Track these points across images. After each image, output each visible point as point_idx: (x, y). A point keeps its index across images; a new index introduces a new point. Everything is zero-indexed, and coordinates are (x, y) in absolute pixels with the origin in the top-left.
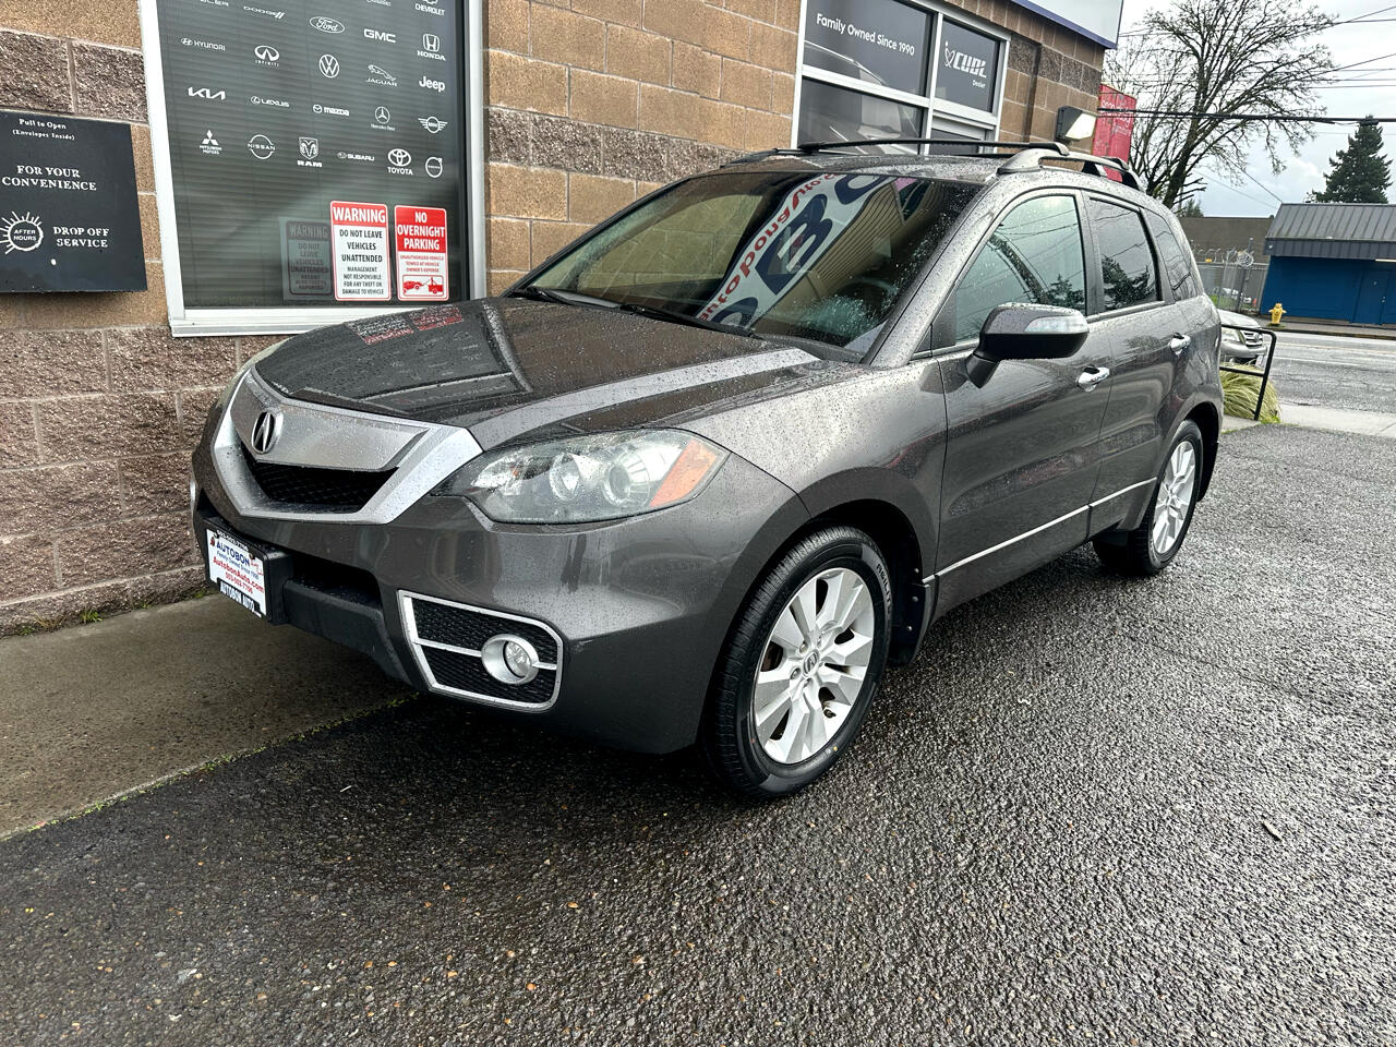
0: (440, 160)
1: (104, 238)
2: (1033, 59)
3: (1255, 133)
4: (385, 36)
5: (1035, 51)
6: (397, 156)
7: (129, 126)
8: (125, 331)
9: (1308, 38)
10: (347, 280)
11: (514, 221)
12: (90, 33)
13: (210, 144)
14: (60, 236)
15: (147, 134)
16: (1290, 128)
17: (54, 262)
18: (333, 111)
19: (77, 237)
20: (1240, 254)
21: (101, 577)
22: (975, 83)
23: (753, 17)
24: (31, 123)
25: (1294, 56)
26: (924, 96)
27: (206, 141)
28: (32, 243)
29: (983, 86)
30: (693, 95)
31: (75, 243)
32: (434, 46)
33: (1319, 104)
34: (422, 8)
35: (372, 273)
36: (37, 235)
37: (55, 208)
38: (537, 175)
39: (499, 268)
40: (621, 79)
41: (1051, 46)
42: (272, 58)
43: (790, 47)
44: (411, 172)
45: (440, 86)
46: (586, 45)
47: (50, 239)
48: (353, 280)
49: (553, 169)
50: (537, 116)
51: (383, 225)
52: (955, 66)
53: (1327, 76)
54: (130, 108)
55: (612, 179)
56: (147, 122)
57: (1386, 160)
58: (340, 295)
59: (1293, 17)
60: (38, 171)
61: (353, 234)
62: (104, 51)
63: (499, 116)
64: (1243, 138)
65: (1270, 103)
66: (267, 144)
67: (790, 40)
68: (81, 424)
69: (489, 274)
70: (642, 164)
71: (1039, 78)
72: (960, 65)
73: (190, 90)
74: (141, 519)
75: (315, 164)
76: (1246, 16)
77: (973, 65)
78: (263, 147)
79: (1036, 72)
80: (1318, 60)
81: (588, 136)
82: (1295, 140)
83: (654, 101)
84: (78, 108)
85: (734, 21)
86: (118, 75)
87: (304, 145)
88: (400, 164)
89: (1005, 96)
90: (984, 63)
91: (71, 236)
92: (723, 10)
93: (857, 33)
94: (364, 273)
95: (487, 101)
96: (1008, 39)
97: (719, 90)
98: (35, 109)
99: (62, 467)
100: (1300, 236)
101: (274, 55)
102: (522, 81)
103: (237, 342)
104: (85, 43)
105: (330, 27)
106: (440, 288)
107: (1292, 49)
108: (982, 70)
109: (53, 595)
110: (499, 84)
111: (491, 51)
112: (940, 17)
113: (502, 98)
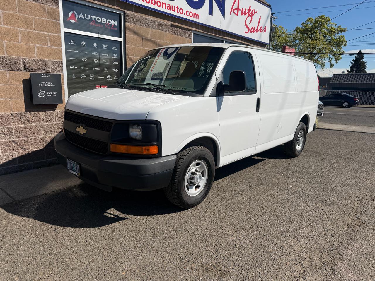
0: (117, 77)
1: (56, 94)
4: (106, 54)
6: (109, 77)
7: (60, 74)
8: (58, 111)
12: (54, 58)
13: (74, 76)
14: (48, 94)
15: (63, 75)
17: (47, 99)
18: (96, 69)
20: (323, 87)
24: (44, 75)
27: (73, 76)
28: (43, 96)
31: (51, 95)
32: (116, 56)
34: (113, 49)
36: (44, 94)
37: (47, 89)
44: (111, 80)
45: (117, 63)
47: (47, 95)
54: (60, 71)
56: (63, 73)
57: (365, 62)
62: (56, 61)
66: (84, 76)
68: (50, 128)
75: (93, 79)
84: (52, 72)
86: (58, 65)
87: (91, 75)
91: (50, 94)
95: (126, 66)
98: (44, 72)
99: (46, 136)
101: (86, 59)
104: (53, 60)
105: (96, 54)
109: (44, 160)
110: (128, 62)
111: (127, 56)
112: (225, 41)
113: (129, 65)
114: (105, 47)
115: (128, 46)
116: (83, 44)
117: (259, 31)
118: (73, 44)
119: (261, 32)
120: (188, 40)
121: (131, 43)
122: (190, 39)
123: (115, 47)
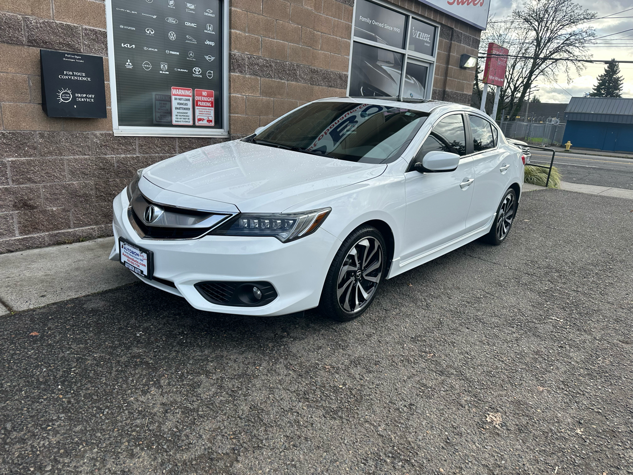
0: (212, 72)
1: (93, 98)
2: (450, 34)
3: (561, 66)
4: (193, 25)
5: (451, 32)
6: (196, 70)
7: (101, 57)
8: (98, 133)
9: (585, 23)
10: (176, 117)
11: (240, 96)
12: (89, 23)
13: (129, 65)
14: (78, 97)
15: (108, 60)
16: (576, 64)
17: (75, 107)
18: (173, 53)
19: (83, 98)
20: (553, 119)
22: (425, 44)
23: (334, 17)
24: (69, 56)
25: (578, 31)
26: (404, 49)
27: (127, 63)
28: (68, 99)
29: (429, 45)
30: (310, 48)
31: (83, 100)
32: (211, 28)
33: (589, 53)
34: (206, 14)
35: (187, 114)
36: (70, 96)
37: (77, 87)
38: (249, 78)
39: (233, 114)
40: (281, 42)
41: (458, 29)
42: (152, 33)
43: (348, 29)
45: (212, 44)
46: (268, 28)
47: (74, 98)
48: (179, 117)
49: (255, 76)
50: (249, 56)
51: (191, 96)
52: (417, 37)
54: (102, 51)
55: (278, 80)
56: (107, 56)
57: (621, 78)
58: (174, 122)
60: (71, 73)
61: (179, 99)
62: (94, 30)
63: (235, 55)
64: (556, 68)
65: (568, 53)
66: (149, 65)
67: (349, 27)
68: (81, 167)
69: (230, 116)
70: (289, 75)
71: (453, 42)
72: (419, 37)
73: (122, 44)
74: (101, 204)
75: (166, 73)
76: (557, 13)
77: (425, 37)
78: (147, 66)
79: (451, 40)
80: (589, 33)
81: (268, 63)
82: (578, 68)
83: (294, 50)
84: (84, 51)
85: (326, 19)
86: (98, 39)
87: (162, 65)
88: (197, 73)
89: (438, 49)
90: (429, 36)
91: (81, 97)
92: (322, 15)
93: (376, 23)
94: (183, 114)
95: (230, 50)
96: (440, 26)
97: (320, 46)
98: (69, 51)
99: (74, 183)
100: (580, 111)
101: (152, 32)
102: (244, 42)
103: (137, 139)
104: (87, 27)
105: (173, 21)
106: (211, 121)
108: (428, 39)
109: (69, 230)
110: (235, 43)
111: (232, 30)
112: (411, 17)
113: (236, 48)
114: (191, 9)
115: (235, 9)
117: (472, 4)
119: (475, 5)
120: (346, 8)
121: (241, 3)
122: (351, 6)
123: (210, 11)
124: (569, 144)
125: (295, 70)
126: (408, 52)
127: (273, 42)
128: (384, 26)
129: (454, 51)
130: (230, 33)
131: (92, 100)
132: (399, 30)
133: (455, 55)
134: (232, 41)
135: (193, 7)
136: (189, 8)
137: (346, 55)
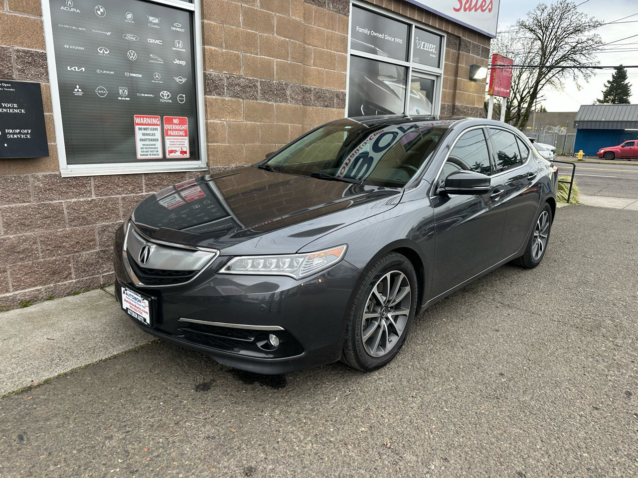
0: (184, 96)
1: (29, 134)
2: (458, 44)
3: (568, 74)
4: (157, 42)
5: (458, 41)
6: (164, 94)
7: (40, 84)
8: (40, 175)
9: (591, 31)
10: (142, 150)
11: (218, 122)
12: (22, 44)
13: (78, 91)
14: (9, 133)
15: (49, 88)
16: (584, 71)
17: (6, 145)
18: (134, 75)
19: (16, 134)
21: (30, 286)
22: (431, 55)
23: (327, 29)
25: (584, 39)
26: (408, 61)
27: (76, 90)
29: (435, 56)
30: (300, 64)
31: (15, 136)
32: (180, 45)
33: (596, 60)
34: (174, 28)
35: (154, 146)
37: (7, 121)
38: (229, 101)
39: (212, 143)
41: (465, 38)
42: (106, 53)
43: (344, 42)
44: (170, 101)
45: (183, 63)
46: (249, 43)
47: (4, 134)
48: (145, 150)
49: (236, 98)
50: (228, 75)
51: (158, 125)
52: (422, 48)
53: (600, 48)
54: (41, 76)
55: (264, 102)
56: (49, 82)
57: (629, 85)
58: (139, 157)
59: (583, 22)
61: (144, 129)
62: (29, 52)
63: (210, 75)
64: (563, 76)
65: (574, 61)
66: (104, 90)
67: (344, 39)
68: (20, 217)
69: (208, 146)
70: (277, 95)
71: (461, 52)
72: (424, 47)
73: (69, 67)
74: (48, 259)
75: (126, 99)
76: (562, 22)
77: (430, 47)
78: (102, 92)
79: (459, 50)
80: (596, 40)
81: (252, 83)
82: (586, 76)
83: (282, 67)
84: (17, 77)
85: (318, 31)
86: (35, 62)
87: (121, 90)
88: (166, 98)
89: (445, 60)
90: (435, 46)
91: (14, 134)
92: (312, 26)
93: (375, 34)
94: (150, 147)
95: (205, 69)
96: (446, 35)
97: (312, 61)
99: (11, 237)
100: (590, 119)
101: (107, 51)
102: (221, 60)
103: (92, 179)
104: (20, 48)
105: (132, 38)
106: (185, 152)
107: (583, 36)
108: (434, 49)
109: (8, 295)
110: (210, 61)
111: (206, 47)
112: (414, 26)
113: (211, 67)
114: (155, 24)
115: (209, 22)
116: (99, 12)
117: (480, 10)
118: (72, 10)
119: (483, 11)
120: (341, 18)
121: (215, 15)
122: (346, 15)
123: (178, 25)
124: (581, 153)
125: (284, 89)
126: (411, 64)
127: (256, 58)
128: (384, 37)
129: (463, 61)
130: (204, 50)
131: (28, 136)
132: (401, 41)
133: (464, 65)
134: (207, 59)
135: (156, 21)
136: (151, 23)
137: (343, 71)
